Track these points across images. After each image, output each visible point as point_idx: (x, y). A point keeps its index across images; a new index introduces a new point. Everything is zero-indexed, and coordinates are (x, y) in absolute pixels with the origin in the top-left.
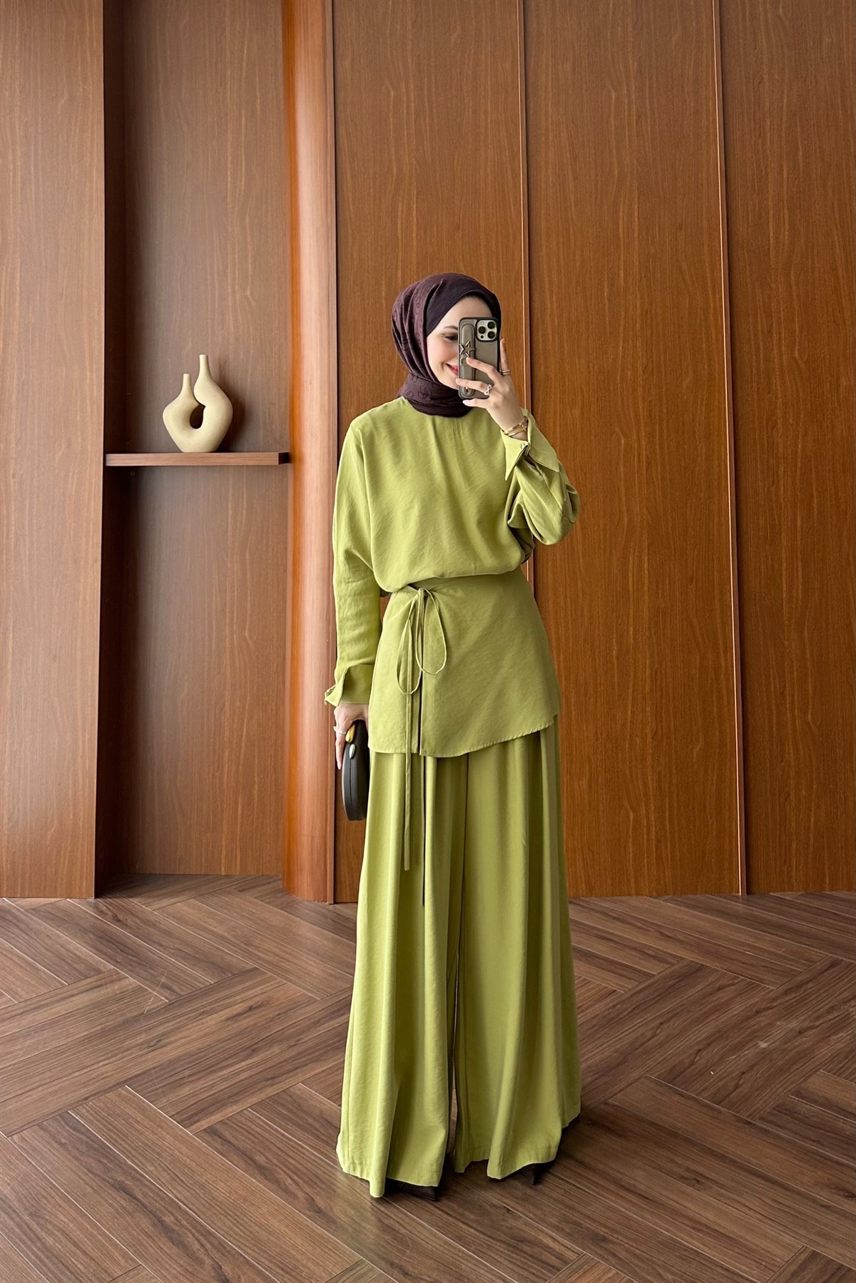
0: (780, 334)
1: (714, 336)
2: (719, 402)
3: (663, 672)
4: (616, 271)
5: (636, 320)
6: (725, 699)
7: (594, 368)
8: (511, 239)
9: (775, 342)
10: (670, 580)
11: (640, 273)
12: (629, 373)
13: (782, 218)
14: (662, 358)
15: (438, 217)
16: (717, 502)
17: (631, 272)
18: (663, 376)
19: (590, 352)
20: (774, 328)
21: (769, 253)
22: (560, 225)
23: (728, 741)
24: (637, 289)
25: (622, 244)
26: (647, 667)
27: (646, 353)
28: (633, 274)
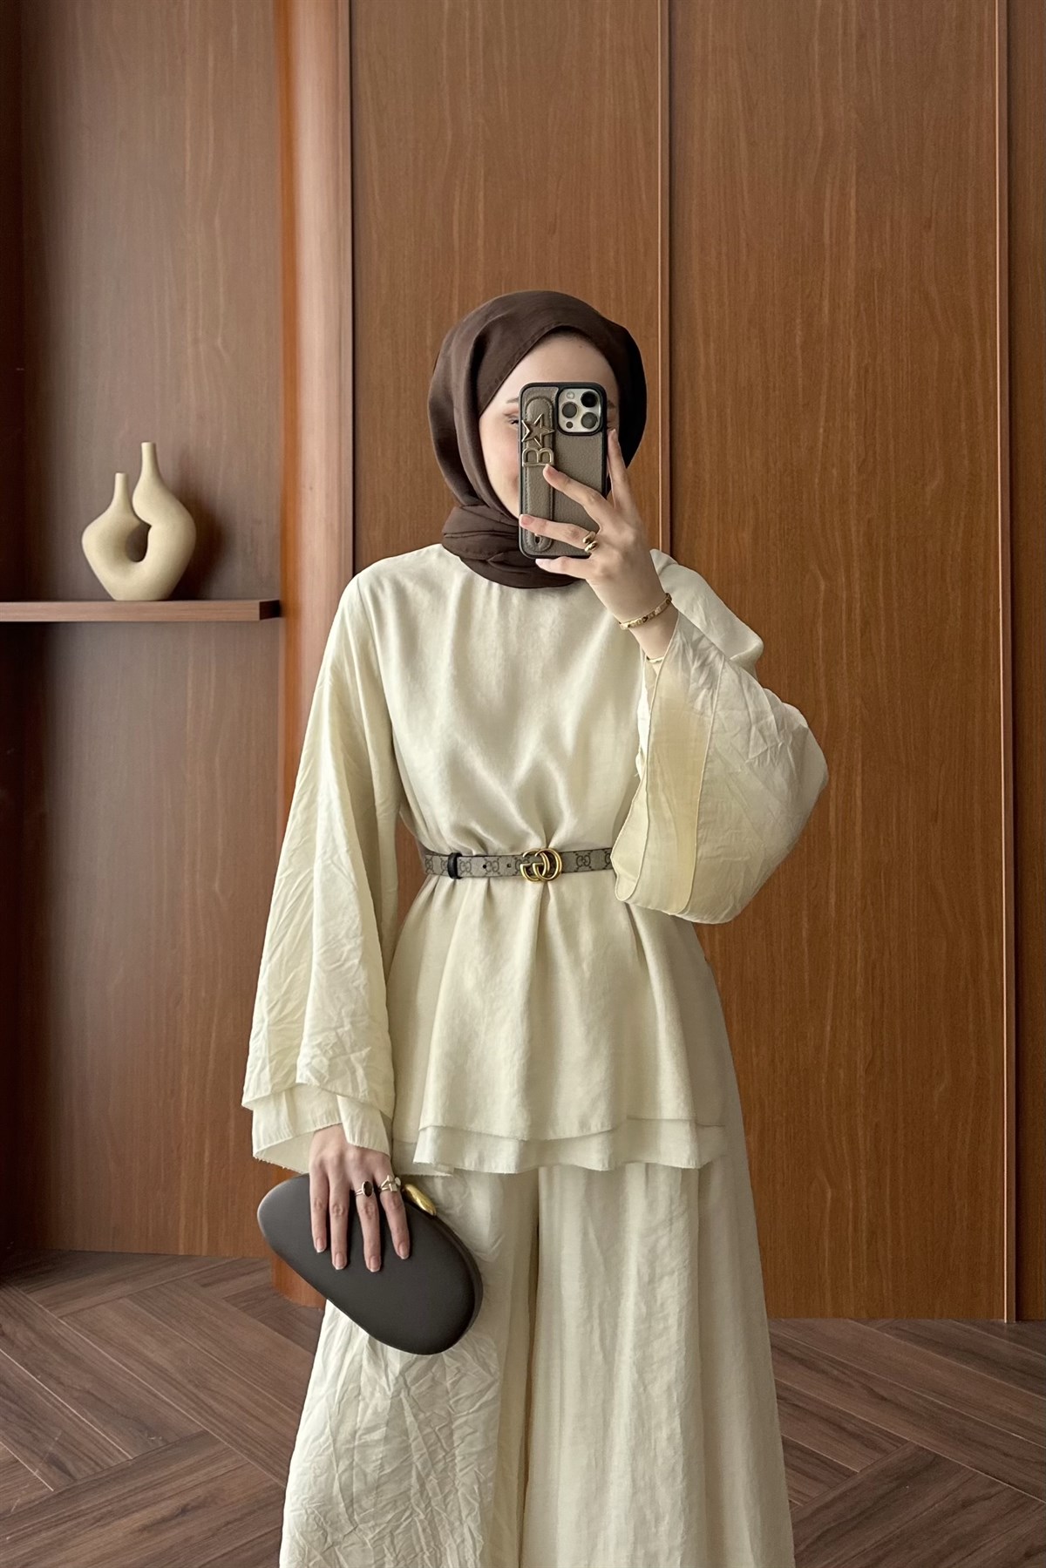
3: (884, 965)
4: (817, 301)
5: (849, 383)
10: (898, 817)
11: (857, 304)
12: (835, 472)
14: (891, 448)
15: (519, 214)
17: (842, 304)
18: (893, 477)
19: (771, 437)
22: (723, 223)
24: (851, 331)
25: (828, 255)
26: (858, 956)
27: (865, 437)
28: (845, 304)
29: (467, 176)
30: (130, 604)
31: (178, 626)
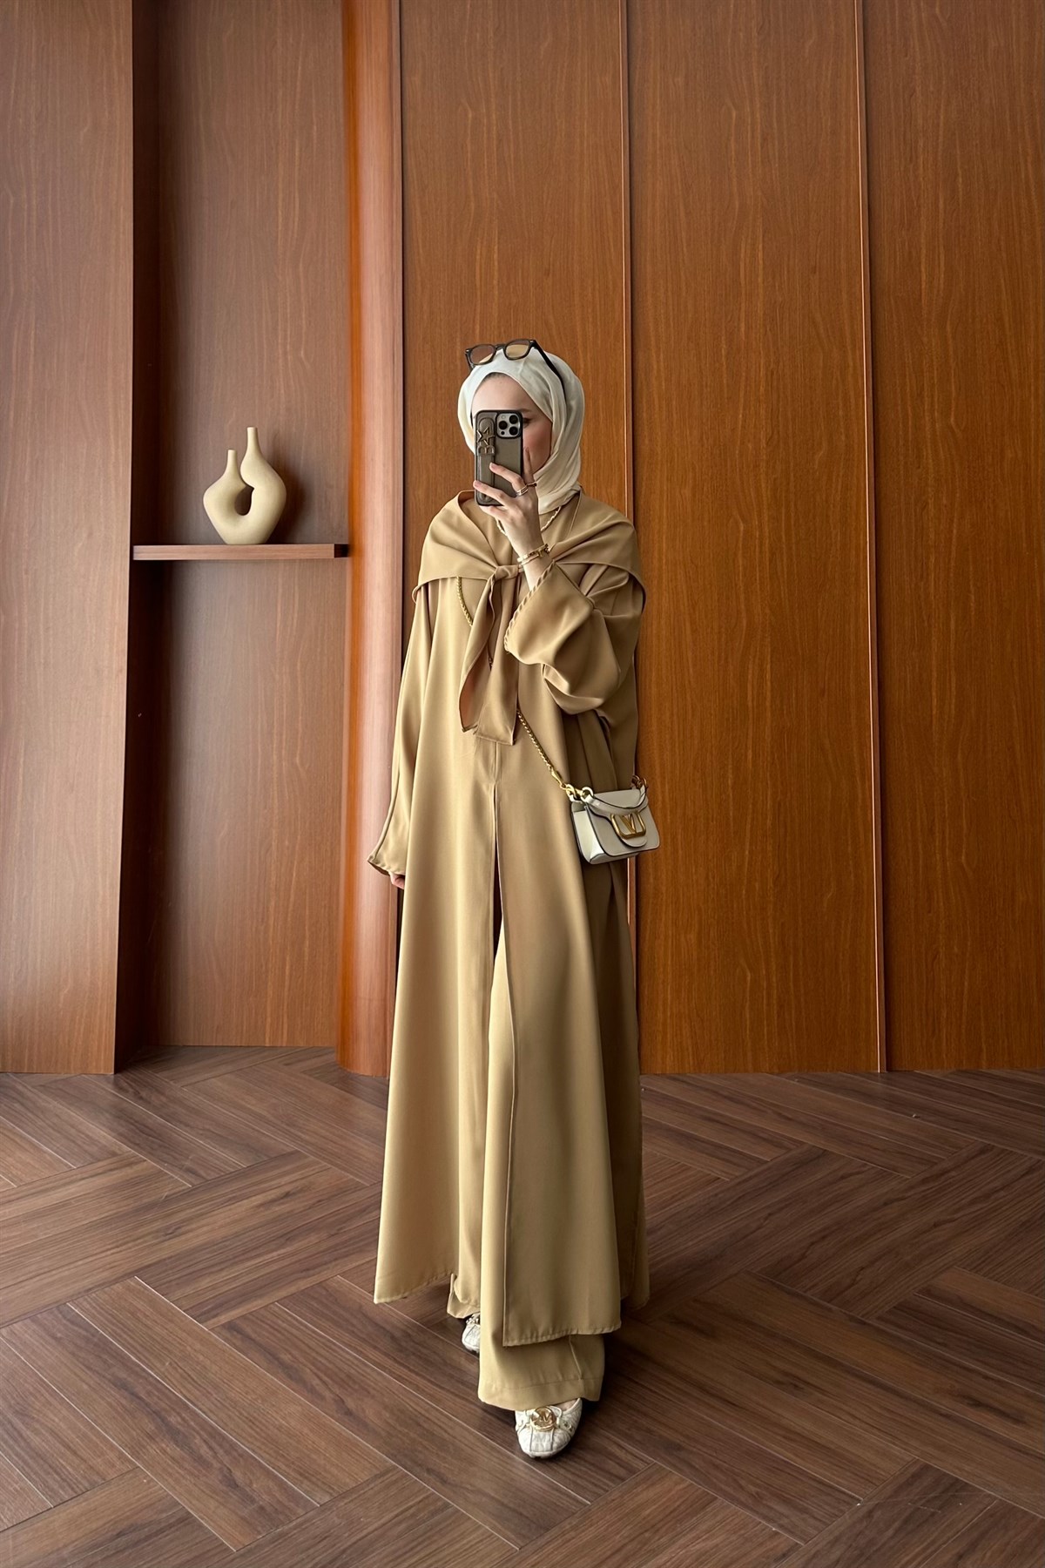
0: (932, 396)
1: (853, 400)
2: (858, 479)
3: (788, 804)
4: (736, 324)
5: (760, 382)
6: (862, 836)
7: (708, 441)
8: (611, 288)
9: (926, 407)
10: (797, 693)
11: (765, 326)
12: (750, 446)
13: (937, 258)
14: (790, 427)
15: (523, 262)
16: (853, 600)
17: (754, 326)
18: (791, 450)
19: (704, 421)
20: (926, 390)
21: (920, 300)
22: (669, 268)
23: (865, 887)
24: (761, 345)
25: (743, 292)
26: (769, 798)
27: (771, 420)
28: (756, 326)
29: (486, 235)
30: (238, 546)
31: (272, 562)
